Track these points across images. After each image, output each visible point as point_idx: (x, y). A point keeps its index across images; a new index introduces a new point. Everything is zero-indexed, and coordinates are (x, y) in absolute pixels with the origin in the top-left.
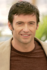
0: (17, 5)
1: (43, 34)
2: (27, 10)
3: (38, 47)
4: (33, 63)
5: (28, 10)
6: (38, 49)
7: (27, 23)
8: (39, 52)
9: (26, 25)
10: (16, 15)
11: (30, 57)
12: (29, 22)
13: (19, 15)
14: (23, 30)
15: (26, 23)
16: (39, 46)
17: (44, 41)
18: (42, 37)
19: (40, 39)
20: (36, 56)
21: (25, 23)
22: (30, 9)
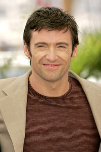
0: (38, 13)
1: (85, 66)
2: (54, 22)
3: (76, 88)
4: (66, 117)
5: (56, 22)
6: (75, 93)
7: (54, 44)
8: (77, 98)
9: (52, 48)
10: (34, 30)
11: (60, 107)
12: (57, 44)
13: (40, 30)
14: (47, 57)
15: (52, 45)
16: (78, 87)
17: (86, 78)
18: (81, 71)
19: (79, 75)
20: (71, 105)
21: (50, 44)
22: (59, 21)
